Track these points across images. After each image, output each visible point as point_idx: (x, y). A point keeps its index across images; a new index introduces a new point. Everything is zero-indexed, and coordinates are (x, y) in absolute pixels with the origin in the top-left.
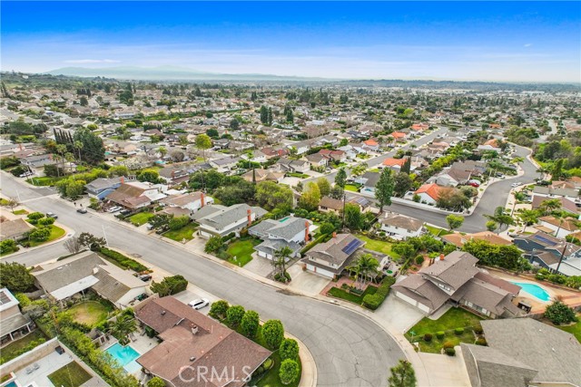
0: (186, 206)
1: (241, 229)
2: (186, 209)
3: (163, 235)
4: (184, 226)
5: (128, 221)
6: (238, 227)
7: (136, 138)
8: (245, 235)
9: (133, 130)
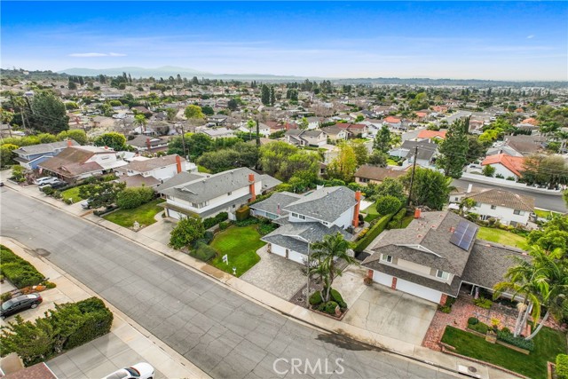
0: (150, 174)
1: (238, 206)
2: (151, 178)
3: (105, 218)
4: (143, 203)
5: (58, 197)
6: (232, 204)
7: (119, 116)
8: (245, 217)
9: (115, 108)
